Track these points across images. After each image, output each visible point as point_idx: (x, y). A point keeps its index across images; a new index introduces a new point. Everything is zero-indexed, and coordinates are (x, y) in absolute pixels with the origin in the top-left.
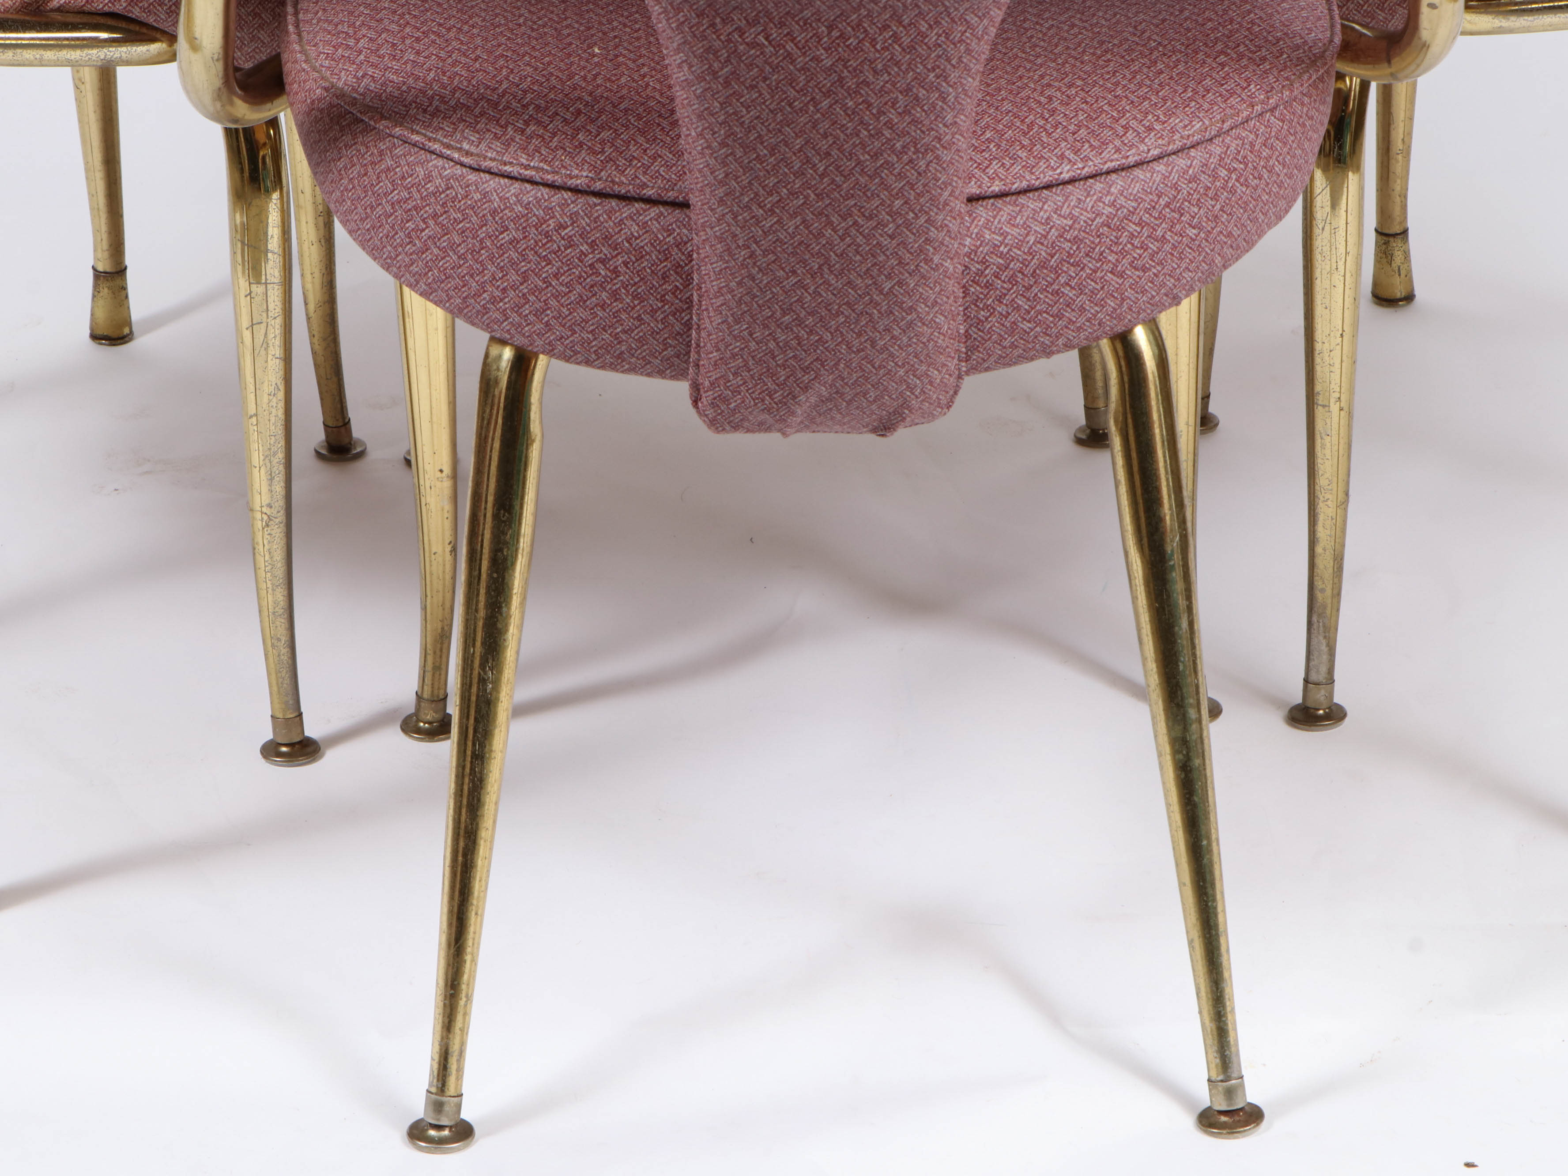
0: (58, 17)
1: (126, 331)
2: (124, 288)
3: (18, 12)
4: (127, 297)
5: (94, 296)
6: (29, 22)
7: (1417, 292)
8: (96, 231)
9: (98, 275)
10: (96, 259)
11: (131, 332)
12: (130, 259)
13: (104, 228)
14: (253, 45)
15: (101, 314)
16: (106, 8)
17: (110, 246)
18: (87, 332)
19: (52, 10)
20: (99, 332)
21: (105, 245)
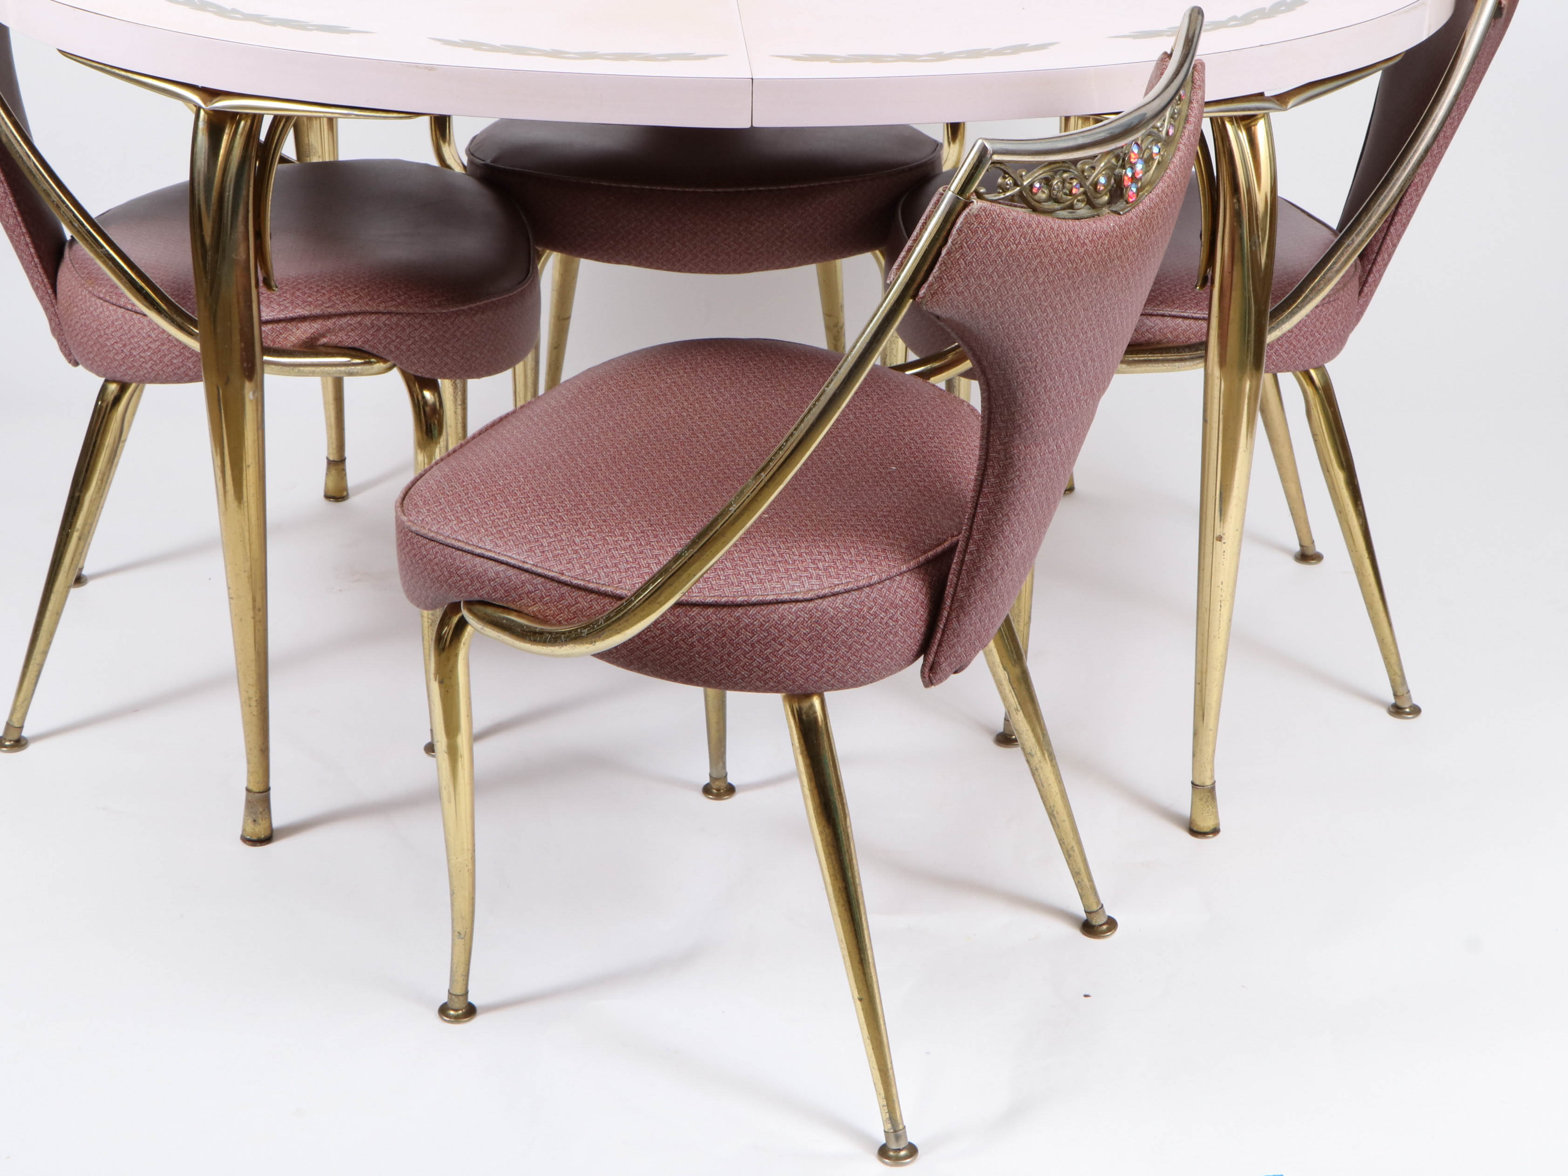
0: (324, 350)
1: (345, 494)
2: (344, 470)
3: (300, 346)
4: (345, 475)
5: (327, 474)
6: (306, 352)
7: (1076, 486)
8: (329, 438)
9: (330, 463)
10: (329, 453)
11: (348, 494)
12: (347, 454)
13: (334, 436)
14: (431, 365)
15: (331, 485)
16: (350, 346)
17: (337, 446)
18: (322, 494)
19: (320, 345)
20: (330, 494)
21: (334, 445)
